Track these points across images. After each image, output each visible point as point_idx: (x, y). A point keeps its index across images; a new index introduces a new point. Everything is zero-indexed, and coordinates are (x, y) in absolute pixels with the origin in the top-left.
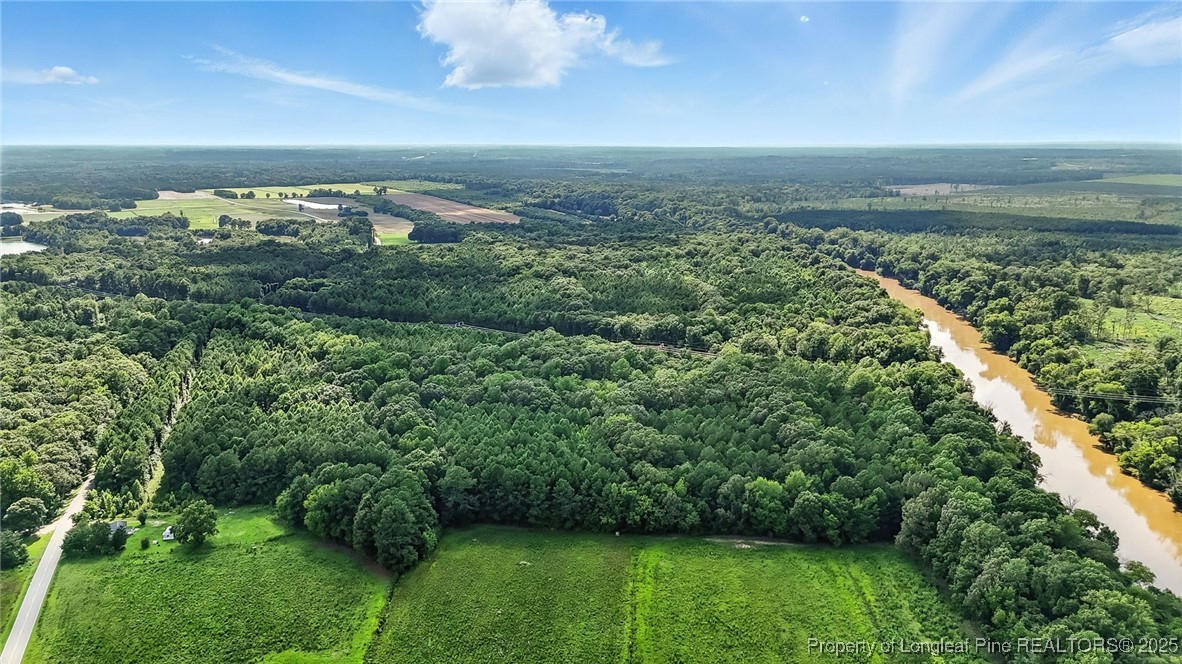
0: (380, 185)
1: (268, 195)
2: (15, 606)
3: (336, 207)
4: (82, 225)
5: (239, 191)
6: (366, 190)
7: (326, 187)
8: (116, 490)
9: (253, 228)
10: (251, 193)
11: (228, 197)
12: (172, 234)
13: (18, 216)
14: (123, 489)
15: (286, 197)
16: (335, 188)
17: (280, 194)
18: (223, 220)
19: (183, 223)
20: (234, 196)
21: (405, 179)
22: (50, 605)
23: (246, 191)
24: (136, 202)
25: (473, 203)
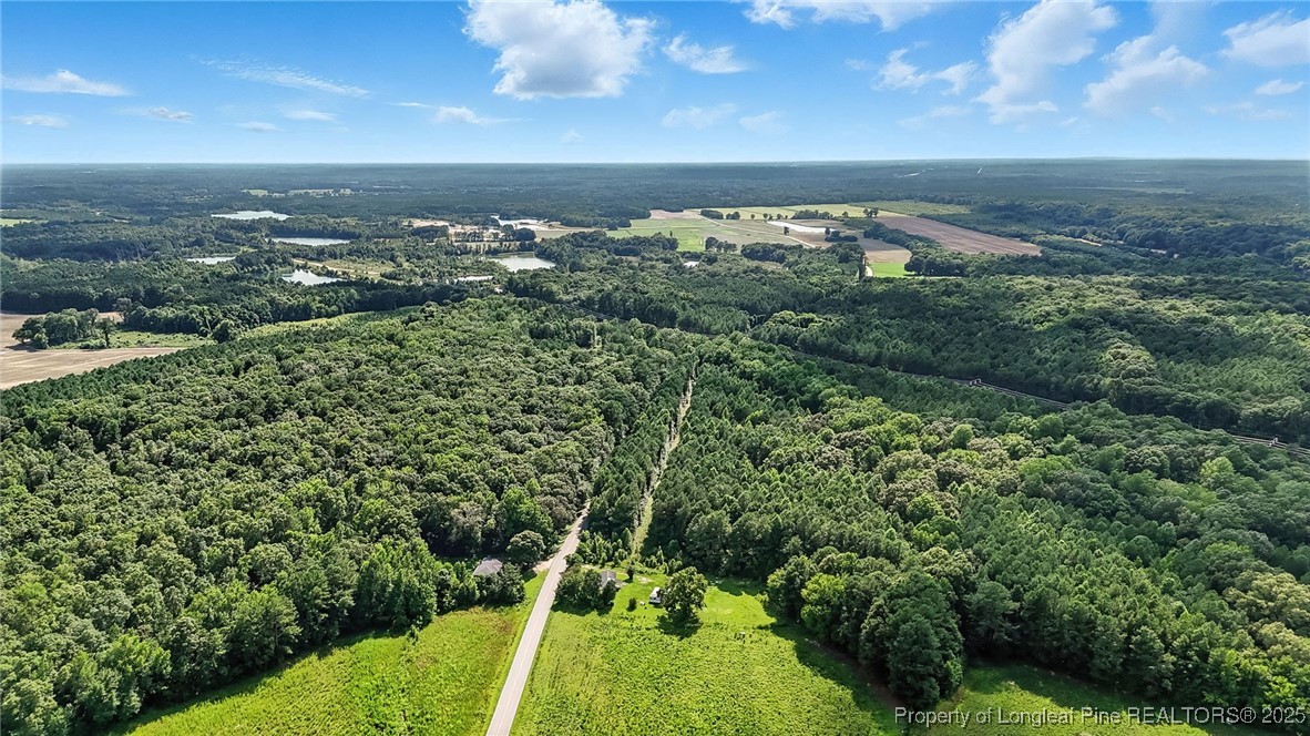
0: (870, 206)
1: (753, 216)
2: (511, 649)
3: (823, 230)
4: (585, 243)
5: (725, 212)
6: (856, 212)
7: (812, 208)
8: (607, 536)
9: (738, 252)
10: (737, 213)
11: (713, 218)
12: (663, 256)
13: (533, 232)
14: (614, 534)
15: (771, 218)
16: (822, 209)
17: (765, 216)
18: (710, 242)
19: (672, 244)
20: (720, 217)
21: (898, 199)
22: (542, 657)
23: (732, 211)
24: (631, 221)
25: (978, 227)
